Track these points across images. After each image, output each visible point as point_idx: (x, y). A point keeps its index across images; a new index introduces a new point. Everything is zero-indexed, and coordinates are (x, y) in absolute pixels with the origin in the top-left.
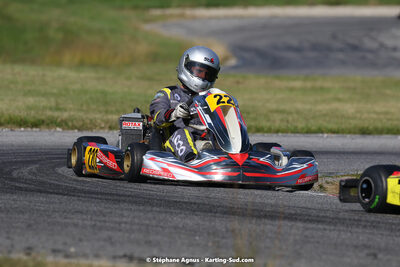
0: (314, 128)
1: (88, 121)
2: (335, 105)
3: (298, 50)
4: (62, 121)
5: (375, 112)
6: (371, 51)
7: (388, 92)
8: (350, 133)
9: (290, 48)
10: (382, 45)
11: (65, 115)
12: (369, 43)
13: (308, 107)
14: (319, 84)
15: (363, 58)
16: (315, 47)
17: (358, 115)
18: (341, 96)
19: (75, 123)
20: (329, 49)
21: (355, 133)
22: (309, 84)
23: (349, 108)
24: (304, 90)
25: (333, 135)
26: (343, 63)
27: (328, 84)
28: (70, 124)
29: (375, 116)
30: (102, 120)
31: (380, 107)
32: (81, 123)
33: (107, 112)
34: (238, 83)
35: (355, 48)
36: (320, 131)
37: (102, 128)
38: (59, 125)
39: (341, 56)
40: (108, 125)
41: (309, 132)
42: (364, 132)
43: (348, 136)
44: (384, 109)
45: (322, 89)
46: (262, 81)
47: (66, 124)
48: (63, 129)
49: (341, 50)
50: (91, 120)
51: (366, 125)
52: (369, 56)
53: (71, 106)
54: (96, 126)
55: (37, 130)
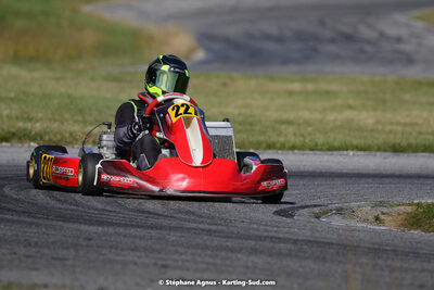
0: (336, 144)
1: (68, 135)
2: (348, 114)
3: (279, 40)
5: (398, 124)
6: (369, 42)
7: (407, 97)
8: (379, 149)
9: (268, 37)
10: (382, 35)
11: (38, 126)
12: (365, 32)
13: (318, 116)
14: (324, 86)
15: (362, 51)
16: (300, 36)
17: (380, 127)
18: (351, 102)
19: (52, 136)
20: (317, 39)
21: (385, 151)
22: (310, 87)
23: (367, 118)
24: (306, 94)
25: (360, 153)
27: (333, 87)
29: (400, 129)
30: (83, 133)
31: (402, 117)
32: (59, 136)
33: (85, 122)
35: (349, 38)
36: (344, 148)
39: (333, 48)
41: (331, 149)
42: (397, 149)
43: (378, 154)
44: (408, 120)
45: (327, 93)
47: (41, 138)
49: (332, 41)
50: (71, 134)
51: (398, 141)
52: (368, 48)
53: (40, 115)
54: (77, 140)
55: (9, 144)
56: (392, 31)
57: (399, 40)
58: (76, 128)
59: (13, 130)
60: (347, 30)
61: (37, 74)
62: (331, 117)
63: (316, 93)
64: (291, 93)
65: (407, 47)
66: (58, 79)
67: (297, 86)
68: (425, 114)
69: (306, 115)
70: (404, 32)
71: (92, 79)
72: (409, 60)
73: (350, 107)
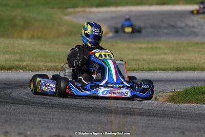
0: (152, 68)
1: (36, 67)
2: (163, 56)
4: (23, 67)
5: (184, 59)
6: (181, 28)
8: (171, 70)
10: (187, 25)
11: (25, 64)
12: (180, 24)
13: (149, 57)
14: (155, 45)
17: (175, 61)
18: (166, 51)
19: (30, 67)
20: (160, 27)
21: (173, 70)
22: (150, 45)
23: (170, 58)
24: (147, 49)
25: (162, 71)
26: (167, 34)
27: (160, 45)
28: (27, 68)
30: (44, 66)
32: (33, 67)
33: (46, 62)
34: (113, 45)
35: (173, 27)
36: (156, 70)
37: (43, 70)
38: (22, 69)
39: (166, 31)
40: (47, 68)
41: (150, 70)
42: (178, 70)
45: (156, 48)
46: (126, 44)
47: (25, 68)
48: (24, 71)
49: (166, 28)
50: (38, 66)
51: (179, 66)
52: (180, 31)
53: (28, 59)
54: (40, 69)
55: (10, 71)
56: (191, 24)
57: (193, 27)
58: (41, 64)
59: (13, 65)
60: (172, 23)
61: (33, 43)
62: (155, 57)
63: (152, 48)
64: (141, 48)
65: (196, 30)
66: (42, 45)
67: (144, 46)
68: (196, 55)
69: (145, 57)
70: (195, 24)
71: (57, 44)
72: (196, 34)
73: (165, 53)
